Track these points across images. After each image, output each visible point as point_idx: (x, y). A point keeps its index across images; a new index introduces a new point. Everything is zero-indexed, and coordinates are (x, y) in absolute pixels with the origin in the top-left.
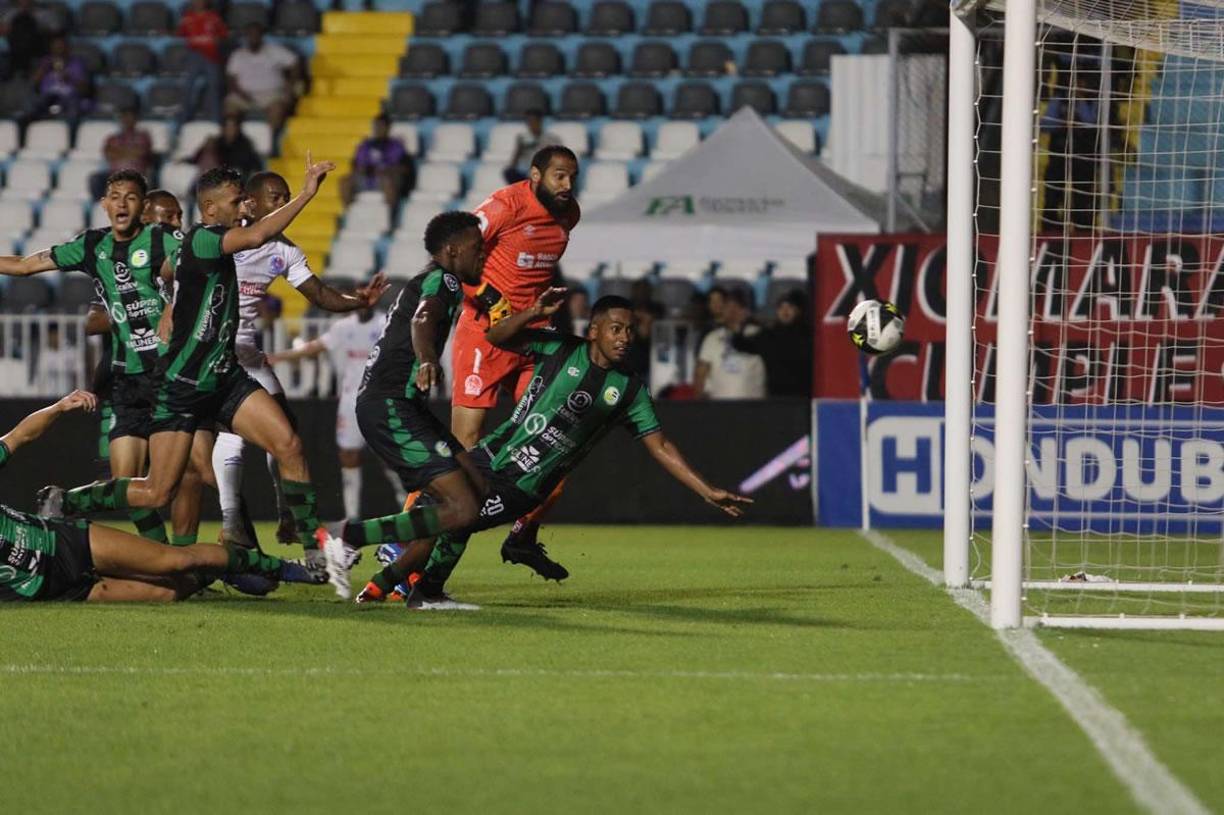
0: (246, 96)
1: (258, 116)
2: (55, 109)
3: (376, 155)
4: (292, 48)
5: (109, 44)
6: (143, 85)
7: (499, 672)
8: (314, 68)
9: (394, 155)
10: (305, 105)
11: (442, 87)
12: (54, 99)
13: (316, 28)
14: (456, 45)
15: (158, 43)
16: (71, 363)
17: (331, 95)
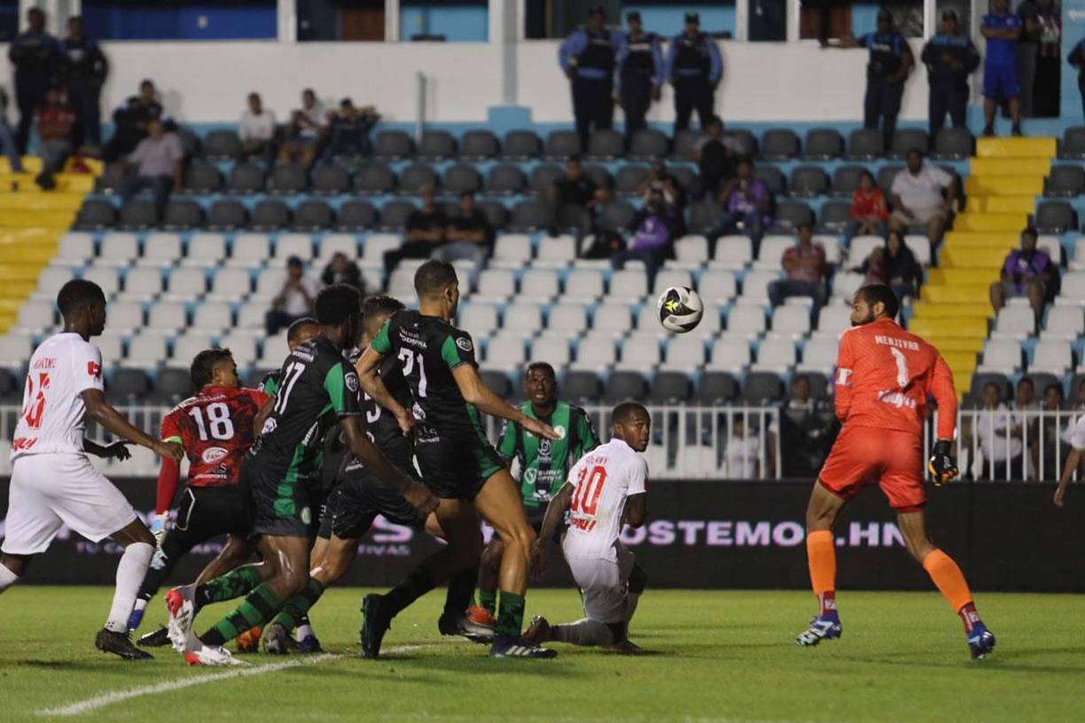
0: (908, 213)
1: (919, 230)
2: (740, 225)
3: (1023, 264)
4: (950, 171)
5: (787, 167)
6: (817, 203)
8: (968, 188)
9: (1039, 265)
10: (959, 220)
12: (740, 216)
13: (972, 151)
15: (831, 167)
16: (755, 451)
17: (983, 209)
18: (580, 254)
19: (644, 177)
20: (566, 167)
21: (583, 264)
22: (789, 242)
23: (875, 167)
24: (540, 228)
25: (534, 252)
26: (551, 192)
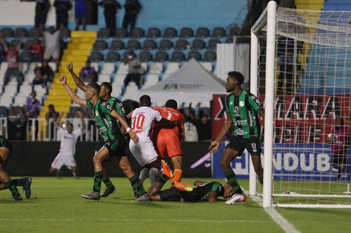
1: (53, 61)
3: (86, 72)
5: (9, 40)
7: (122, 220)
11: (105, 52)
13: (69, 35)
14: (109, 40)
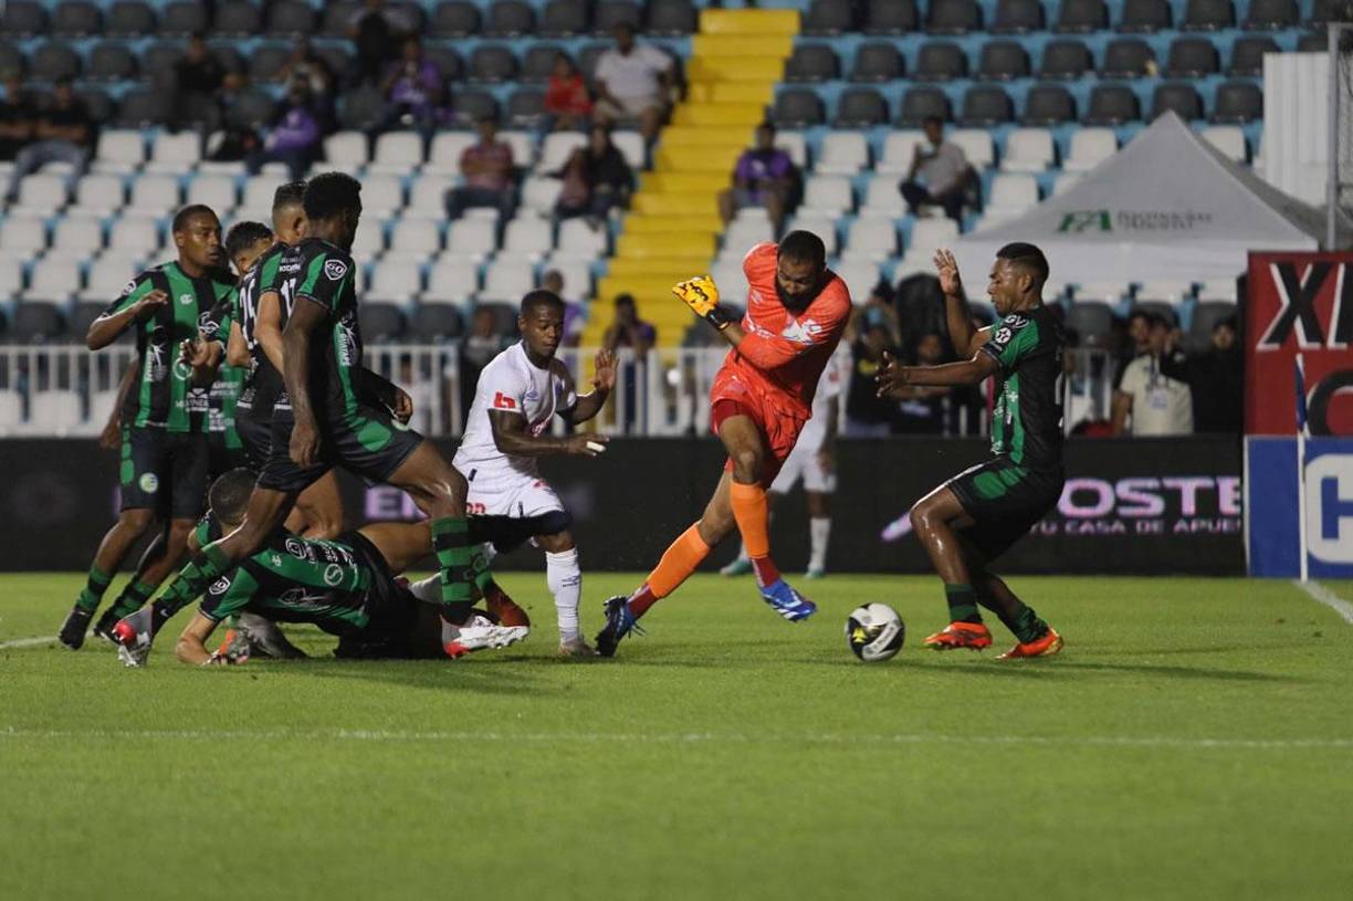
1: (630, 125)
2: (407, 118)
3: (759, 167)
4: (667, 51)
5: (466, 46)
6: (503, 92)
7: (898, 738)
8: (690, 73)
9: (779, 167)
10: (681, 112)
11: (831, 92)
12: (407, 107)
13: (693, 26)
14: (847, 46)
15: (520, 46)
16: (427, 399)
17: (710, 101)
18: (207, 156)
19: (286, 59)
20: (186, 45)
21: (211, 168)
22: (466, 140)
23: (574, 46)
24: (156, 122)
25: (148, 153)
26: (169, 77)
